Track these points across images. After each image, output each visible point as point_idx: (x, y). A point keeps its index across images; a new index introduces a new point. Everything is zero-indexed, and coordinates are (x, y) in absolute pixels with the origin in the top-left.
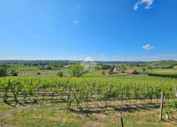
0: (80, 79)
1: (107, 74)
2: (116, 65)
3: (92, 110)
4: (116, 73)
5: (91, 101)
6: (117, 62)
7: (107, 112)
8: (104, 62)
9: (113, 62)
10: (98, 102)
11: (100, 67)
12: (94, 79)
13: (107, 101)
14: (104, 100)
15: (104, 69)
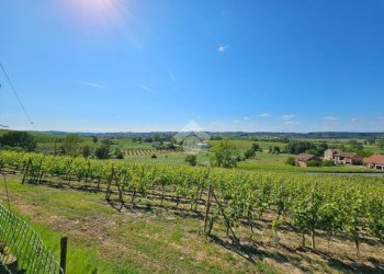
0: (233, 173)
1: (303, 165)
2: (330, 142)
3: (261, 248)
4: (331, 163)
5: (259, 227)
6: (332, 135)
7: (305, 264)
8: (294, 135)
9: (320, 135)
10: (280, 234)
11: (282, 146)
12: (266, 175)
13: (306, 236)
14: (295, 230)
15: (293, 152)
